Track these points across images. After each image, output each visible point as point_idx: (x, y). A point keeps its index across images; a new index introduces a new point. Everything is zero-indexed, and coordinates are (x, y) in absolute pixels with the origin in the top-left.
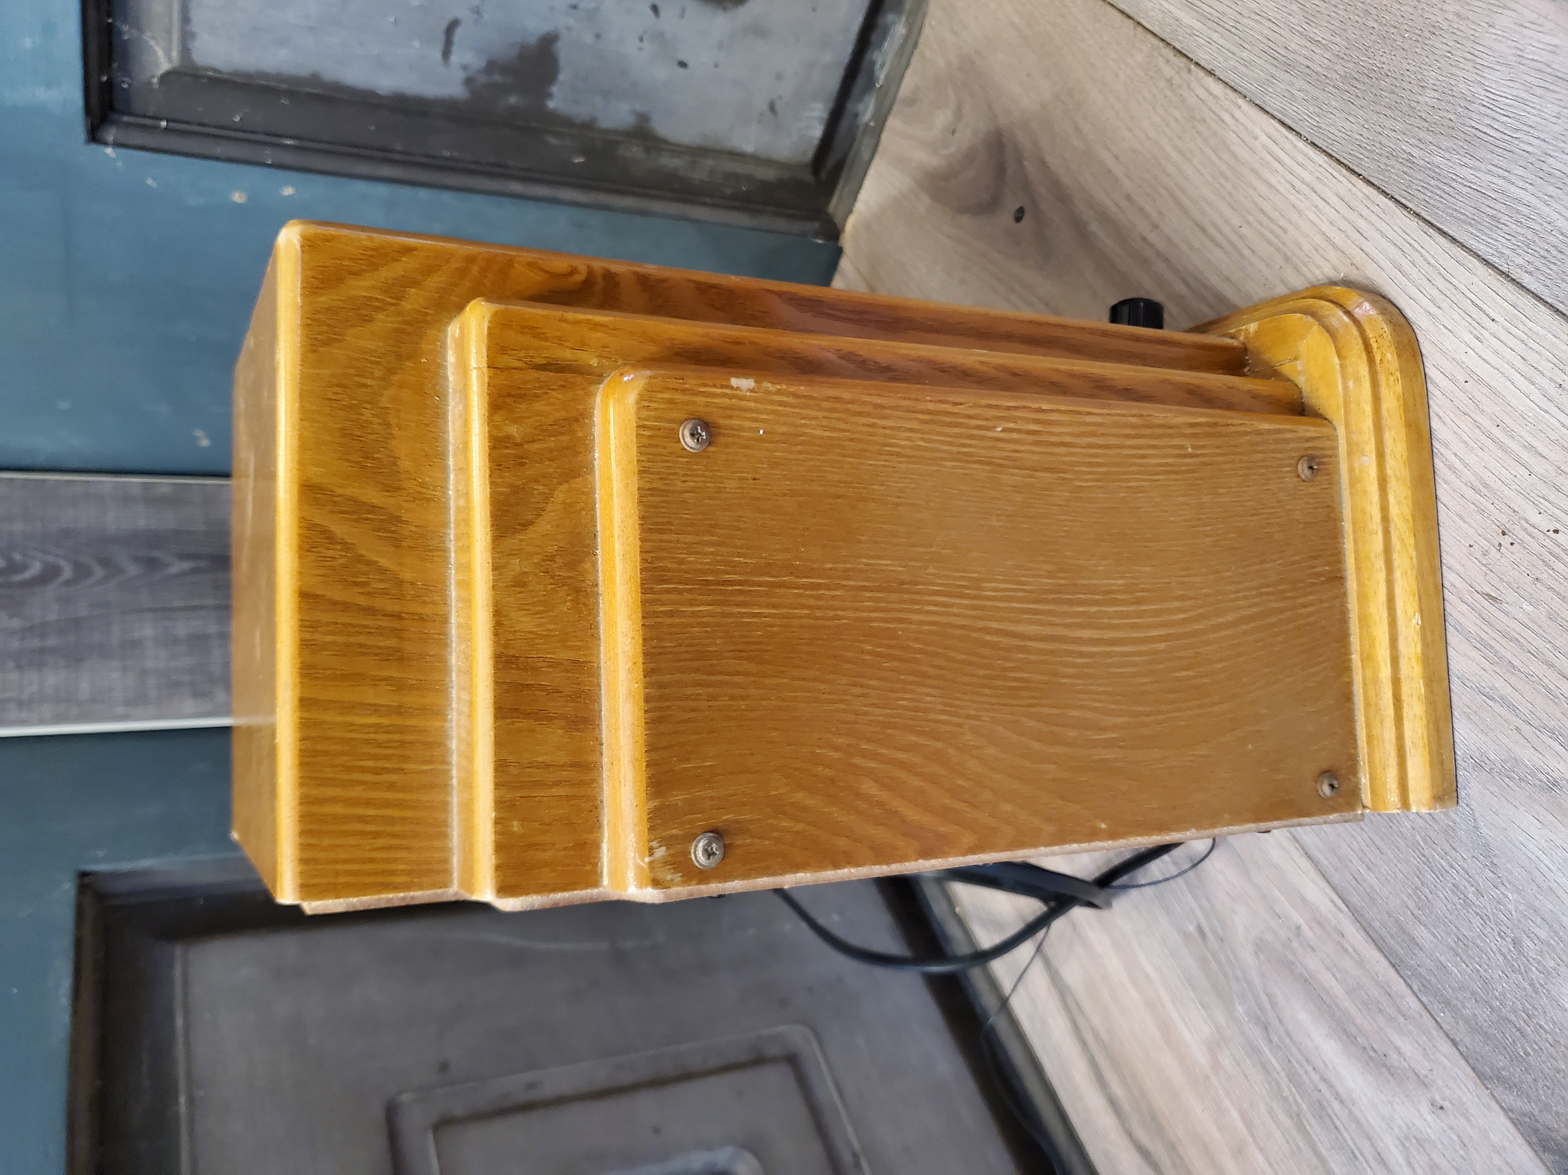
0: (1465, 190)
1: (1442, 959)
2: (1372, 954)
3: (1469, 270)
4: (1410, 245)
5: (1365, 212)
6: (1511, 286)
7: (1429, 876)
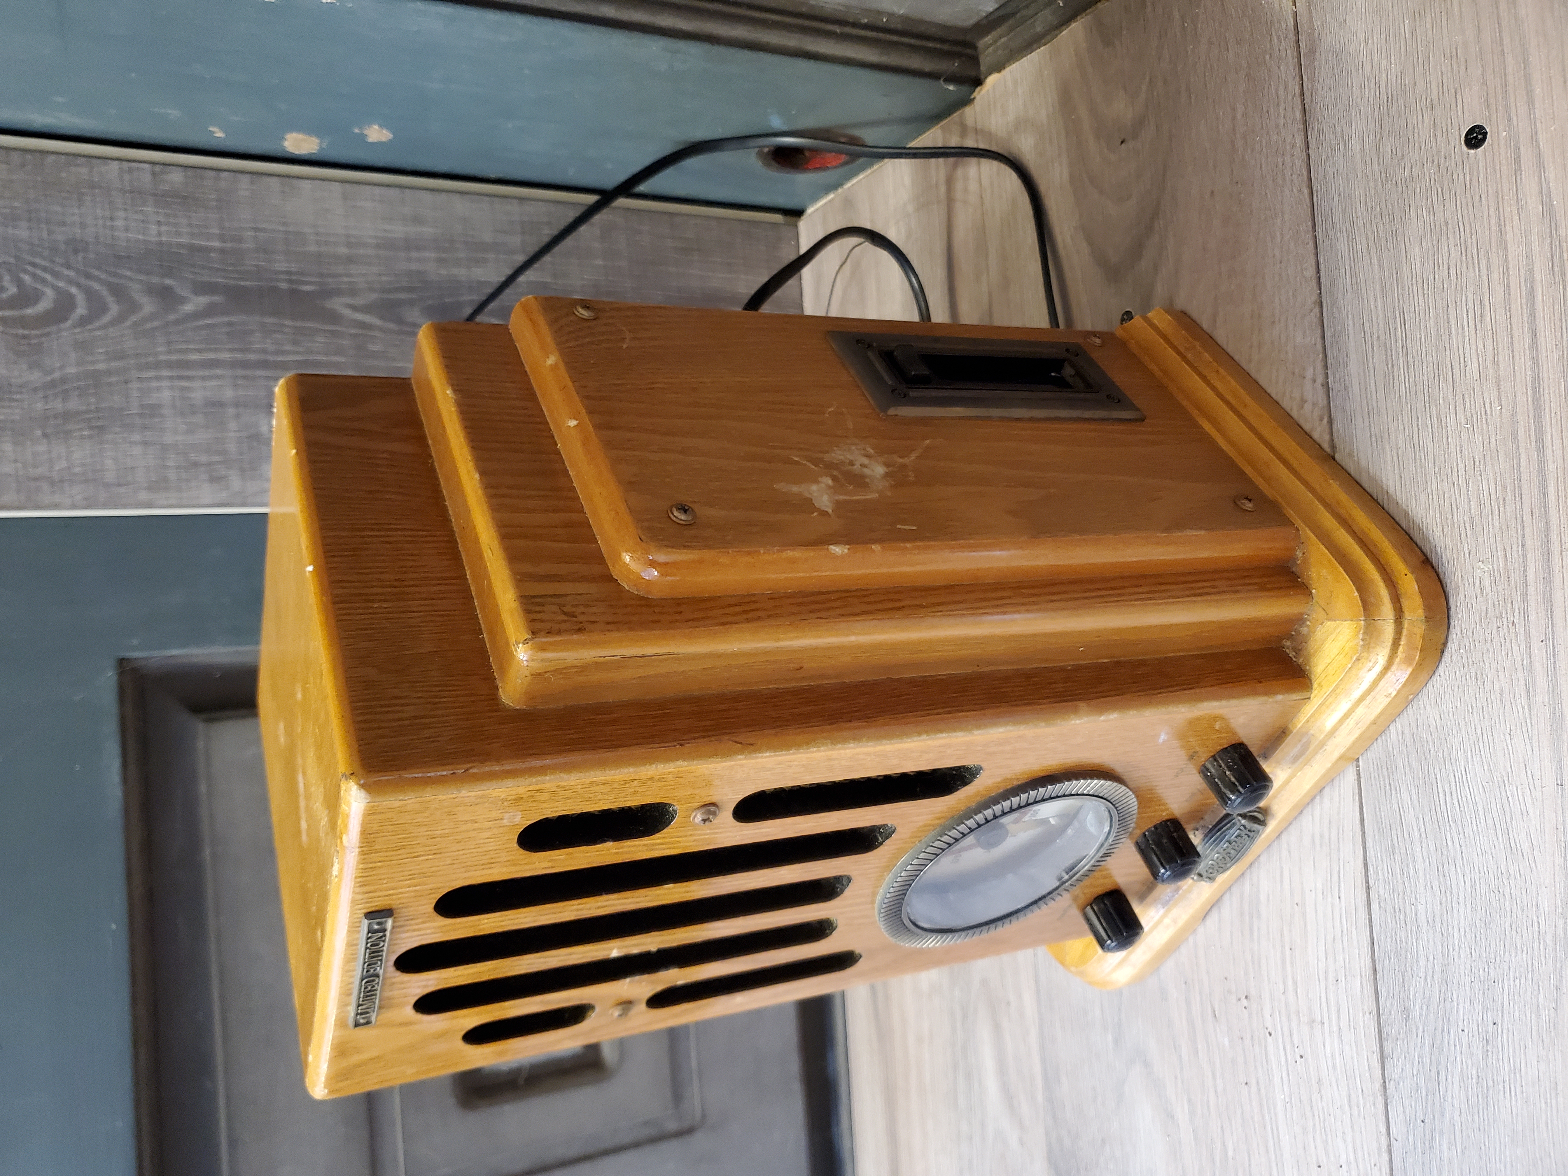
6: (1364, 897)
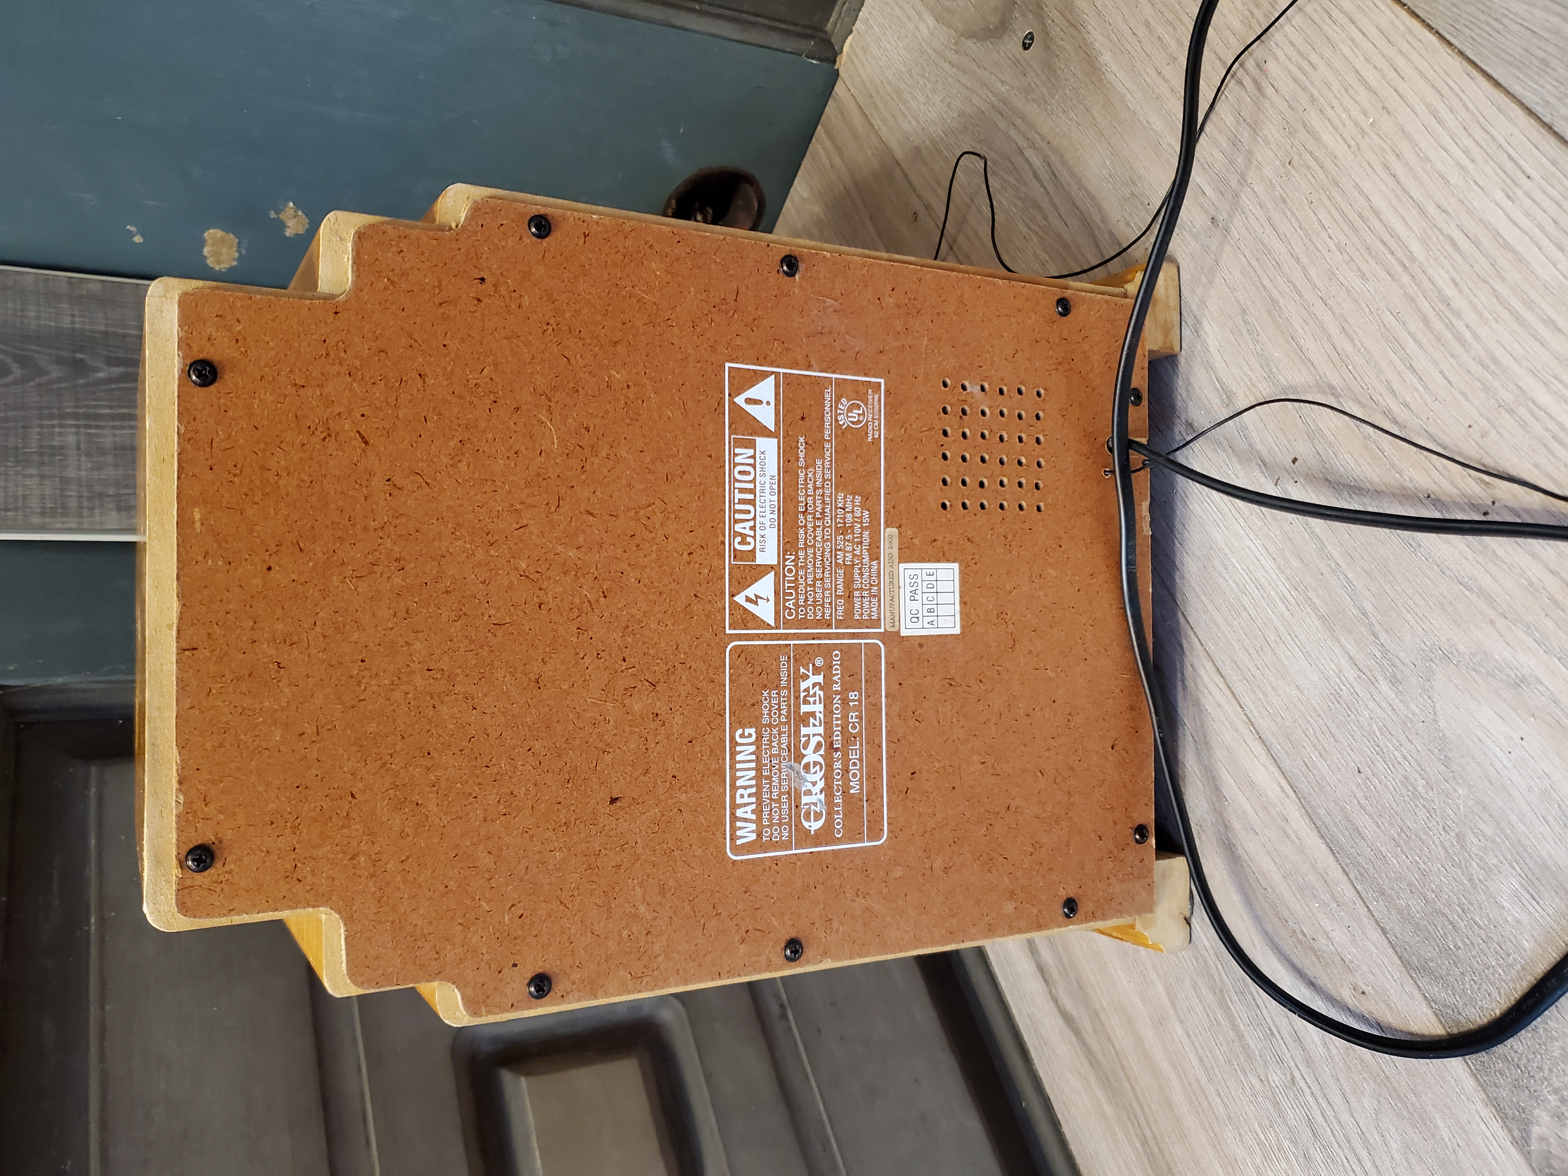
0: (1515, 28)
1: (1383, 849)
2: (1314, 842)
3: (1510, 120)
4: (1450, 88)
5: (1406, 47)
7: (1381, 765)
